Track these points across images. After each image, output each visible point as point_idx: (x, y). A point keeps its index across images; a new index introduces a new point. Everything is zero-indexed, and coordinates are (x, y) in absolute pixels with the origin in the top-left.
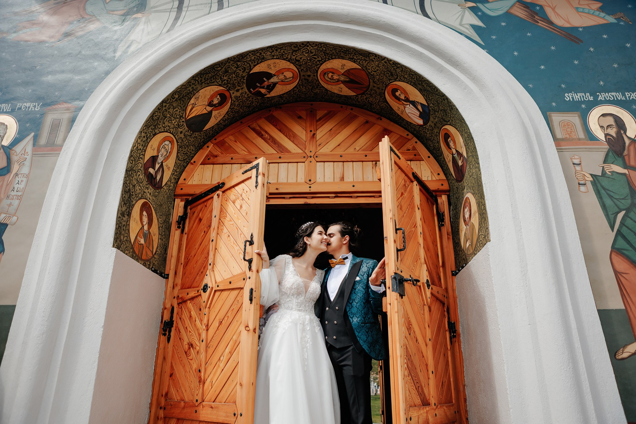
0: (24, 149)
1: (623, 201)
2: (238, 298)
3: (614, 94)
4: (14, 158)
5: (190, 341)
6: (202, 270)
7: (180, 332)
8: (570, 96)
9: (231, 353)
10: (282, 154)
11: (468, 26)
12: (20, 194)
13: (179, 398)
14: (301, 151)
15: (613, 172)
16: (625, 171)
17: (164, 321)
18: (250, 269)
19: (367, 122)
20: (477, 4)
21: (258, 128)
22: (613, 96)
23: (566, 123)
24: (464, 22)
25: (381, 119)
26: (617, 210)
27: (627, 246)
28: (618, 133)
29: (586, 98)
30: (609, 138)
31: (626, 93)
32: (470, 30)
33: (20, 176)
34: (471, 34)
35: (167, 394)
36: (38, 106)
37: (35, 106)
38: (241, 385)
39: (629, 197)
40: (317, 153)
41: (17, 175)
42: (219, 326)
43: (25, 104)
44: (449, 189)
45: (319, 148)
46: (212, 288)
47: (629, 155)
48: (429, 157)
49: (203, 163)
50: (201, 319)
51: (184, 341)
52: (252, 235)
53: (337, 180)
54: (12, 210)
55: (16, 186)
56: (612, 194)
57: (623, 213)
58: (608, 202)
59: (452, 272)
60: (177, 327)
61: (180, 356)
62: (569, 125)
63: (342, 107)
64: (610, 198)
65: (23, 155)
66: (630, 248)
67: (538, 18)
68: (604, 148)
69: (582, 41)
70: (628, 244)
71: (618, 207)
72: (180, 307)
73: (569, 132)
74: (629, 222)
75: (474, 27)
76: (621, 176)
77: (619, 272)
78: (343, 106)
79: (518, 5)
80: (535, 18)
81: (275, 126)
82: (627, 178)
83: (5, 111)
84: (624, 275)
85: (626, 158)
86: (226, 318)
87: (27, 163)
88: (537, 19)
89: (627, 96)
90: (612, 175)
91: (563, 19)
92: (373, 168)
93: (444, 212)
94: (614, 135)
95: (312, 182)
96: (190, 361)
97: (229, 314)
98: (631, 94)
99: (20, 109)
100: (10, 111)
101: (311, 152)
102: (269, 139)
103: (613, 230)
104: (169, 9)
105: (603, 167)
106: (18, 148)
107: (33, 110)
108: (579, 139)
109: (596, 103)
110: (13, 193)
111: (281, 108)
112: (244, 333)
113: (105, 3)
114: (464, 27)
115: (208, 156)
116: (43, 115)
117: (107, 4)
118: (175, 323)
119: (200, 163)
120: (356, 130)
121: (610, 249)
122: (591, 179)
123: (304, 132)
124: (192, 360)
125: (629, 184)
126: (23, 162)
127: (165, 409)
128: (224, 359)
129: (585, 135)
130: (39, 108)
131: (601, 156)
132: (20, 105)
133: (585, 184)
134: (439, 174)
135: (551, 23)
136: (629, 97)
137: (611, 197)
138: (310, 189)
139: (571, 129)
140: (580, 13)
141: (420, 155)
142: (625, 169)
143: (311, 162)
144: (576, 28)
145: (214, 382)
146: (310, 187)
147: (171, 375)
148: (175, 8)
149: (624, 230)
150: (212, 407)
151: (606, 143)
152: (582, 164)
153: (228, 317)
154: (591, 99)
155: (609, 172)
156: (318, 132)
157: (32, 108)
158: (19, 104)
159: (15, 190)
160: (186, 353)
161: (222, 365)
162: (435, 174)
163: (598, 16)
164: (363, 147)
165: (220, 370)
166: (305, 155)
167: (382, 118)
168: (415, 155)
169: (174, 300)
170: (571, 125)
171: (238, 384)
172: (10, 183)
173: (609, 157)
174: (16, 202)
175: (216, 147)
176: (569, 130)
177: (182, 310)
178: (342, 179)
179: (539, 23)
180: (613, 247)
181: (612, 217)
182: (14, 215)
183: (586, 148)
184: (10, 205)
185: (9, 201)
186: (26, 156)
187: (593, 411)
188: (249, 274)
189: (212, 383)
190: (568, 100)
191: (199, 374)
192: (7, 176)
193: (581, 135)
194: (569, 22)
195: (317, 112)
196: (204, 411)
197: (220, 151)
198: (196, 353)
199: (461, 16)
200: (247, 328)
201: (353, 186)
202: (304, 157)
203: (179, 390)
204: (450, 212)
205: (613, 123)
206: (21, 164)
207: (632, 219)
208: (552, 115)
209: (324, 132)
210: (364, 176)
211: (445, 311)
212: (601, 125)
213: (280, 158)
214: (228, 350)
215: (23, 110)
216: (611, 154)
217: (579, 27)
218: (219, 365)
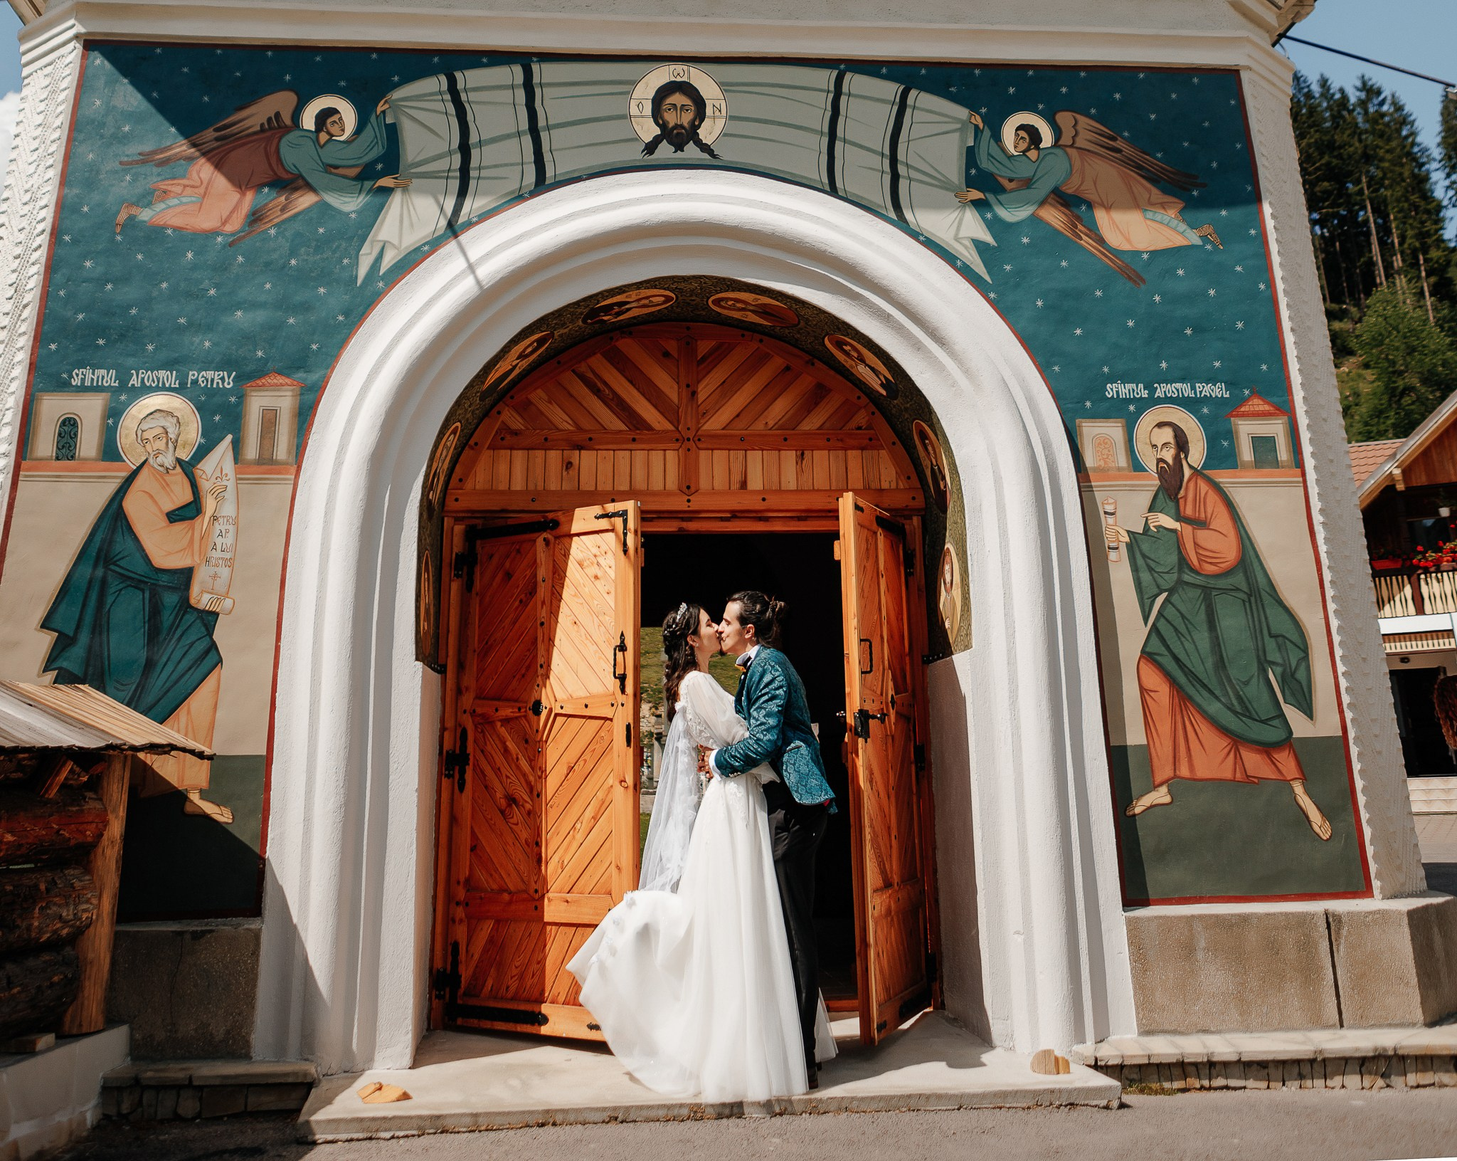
0: (219, 466)
1: (1166, 576)
2: (602, 733)
3: (1178, 385)
4: (205, 485)
5: (510, 792)
6: (523, 671)
7: (484, 776)
8: (1114, 389)
9: (596, 819)
10: (638, 432)
11: (968, 243)
12: (228, 556)
13: (495, 887)
14: (671, 427)
15: (1161, 526)
16: (1176, 525)
17: (445, 751)
18: (623, 691)
19: (788, 368)
20: (987, 195)
21: (590, 375)
22: (1178, 390)
23: (1102, 440)
24: (961, 235)
25: (813, 364)
26: (1156, 591)
27: (1163, 650)
28: (1177, 458)
29: (1138, 394)
30: (1161, 467)
31: (1197, 385)
32: (971, 252)
33: (221, 520)
34: (969, 257)
35: (468, 880)
36: (229, 378)
37: (223, 379)
38: (618, 868)
39: (1176, 570)
40: (699, 433)
41: (215, 518)
42: (568, 774)
43: (204, 372)
44: (924, 506)
45: (702, 421)
46: (551, 710)
47: (1185, 497)
48: (894, 443)
49: (493, 447)
50: (529, 757)
51: (495, 792)
52: (622, 635)
53: (735, 486)
54: (220, 585)
55: (219, 541)
56: (1152, 564)
57: (1165, 595)
58: (1146, 576)
59: (923, 657)
60: (477, 766)
61: (489, 817)
62: (1106, 443)
63: (743, 335)
64: (1150, 572)
65: (219, 479)
66: (1166, 653)
67: (1083, 229)
68: (1152, 485)
69: (1144, 281)
70: (1164, 645)
71: (1158, 587)
72: (480, 730)
73: (1105, 457)
74: (1170, 612)
75: (979, 245)
76: (1170, 533)
77: (1146, 690)
78: (746, 333)
79: (1053, 199)
80: (1077, 228)
81: (622, 372)
82: (1178, 538)
83: (167, 385)
84: (1152, 694)
85: (1182, 502)
86: (581, 762)
87: (230, 494)
88: (1081, 231)
89: (1198, 390)
90: (1158, 532)
91: (1121, 232)
92: (797, 463)
93: (914, 550)
94: (1170, 461)
95: (693, 489)
96: (514, 827)
97: (587, 756)
98: (1204, 387)
99: (195, 382)
100: (177, 386)
101: (688, 429)
102: (612, 400)
103: (1146, 624)
104: (444, 171)
105: (1147, 518)
106: (208, 466)
107: (221, 386)
108: (1119, 469)
109: (1152, 402)
110: (215, 554)
111: (631, 333)
112: (619, 790)
113: (318, 147)
114: (960, 243)
115: (501, 432)
116: (242, 398)
117: (322, 147)
118: (471, 757)
119: (486, 446)
120: (768, 384)
121: (1139, 654)
122: (1127, 539)
123: (676, 386)
124: (517, 824)
125: (1179, 547)
126: (222, 494)
127: (467, 904)
128: (582, 827)
129: (1128, 462)
130: (231, 383)
131: (1145, 499)
132: (194, 375)
133: (1117, 548)
134: (909, 478)
135: (1101, 241)
136: (1201, 392)
137: (1151, 569)
138: (689, 504)
139: (1109, 451)
140: (1148, 222)
141: (879, 440)
142: (1177, 521)
143: (689, 450)
144: (1137, 254)
145: (566, 863)
146: (689, 501)
147: (473, 849)
148: (455, 171)
149: (1162, 625)
150: (567, 902)
151: (1156, 475)
152: (1118, 514)
153: (585, 761)
154: (1145, 394)
155: (1154, 526)
156: (701, 387)
157: (218, 383)
158: (191, 373)
159: (219, 547)
160: (502, 812)
161: (579, 837)
162: (902, 478)
163: (1174, 229)
164: (780, 420)
165: (575, 845)
166: (678, 435)
167: (815, 360)
168: (870, 439)
169: (465, 715)
170: (1109, 443)
171: (613, 866)
172: (206, 535)
173: (1158, 501)
174: (224, 572)
175: (513, 413)
176: (1106, 452)
177: (484, 737)
178: (744, 484)
179: (1081, 239)
180: (1143, 651)
181: (1147, 602)
182: (227, 595)
183: (1126, 485)
184: (215, 576)
185: (211, 570)
186: (225, 483)
187: (1081, 889)
188: (621, 698)
189: (562, 864)
190: (1110, 396)
191: (536, 849)
192: (198, 521)
193: (1122, 461)
194: (1128, 241)
195: (699, 342)
196: (552, 908)
197: (521, 421)
198: (525, 815)
199: (958, 219)
200: (623, 783)
201: (764, 500)
202: (677, 440)
203: (494, 873)
204: (924, 548)
205: (1172, 441)
206: (219, 498)
207: (1174, 606)
208: (1084, 424)
209: (712, 388)
210: (783, 480)
211: (910, 730)
212: (1153, 443)
213: (634, 440)
214: (589, 813)
215: (203, 385)
216: (1161, 495)
217: (1143, 252)
218: (574, 837)
